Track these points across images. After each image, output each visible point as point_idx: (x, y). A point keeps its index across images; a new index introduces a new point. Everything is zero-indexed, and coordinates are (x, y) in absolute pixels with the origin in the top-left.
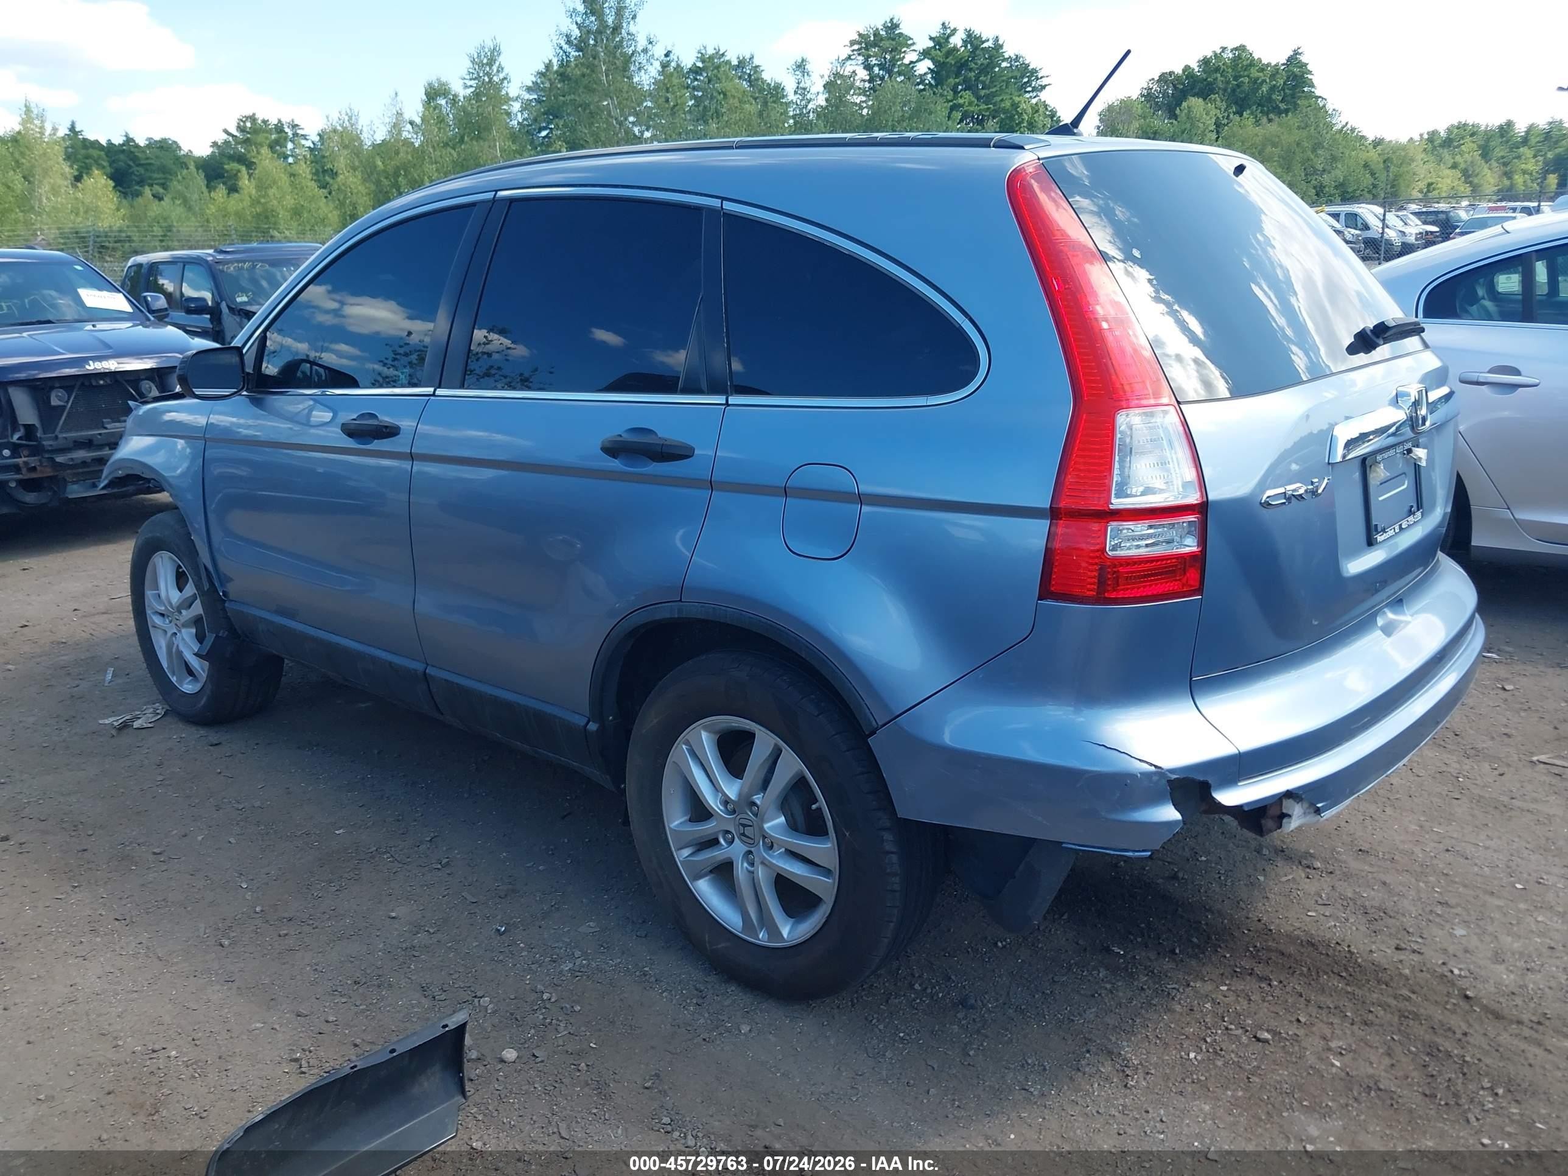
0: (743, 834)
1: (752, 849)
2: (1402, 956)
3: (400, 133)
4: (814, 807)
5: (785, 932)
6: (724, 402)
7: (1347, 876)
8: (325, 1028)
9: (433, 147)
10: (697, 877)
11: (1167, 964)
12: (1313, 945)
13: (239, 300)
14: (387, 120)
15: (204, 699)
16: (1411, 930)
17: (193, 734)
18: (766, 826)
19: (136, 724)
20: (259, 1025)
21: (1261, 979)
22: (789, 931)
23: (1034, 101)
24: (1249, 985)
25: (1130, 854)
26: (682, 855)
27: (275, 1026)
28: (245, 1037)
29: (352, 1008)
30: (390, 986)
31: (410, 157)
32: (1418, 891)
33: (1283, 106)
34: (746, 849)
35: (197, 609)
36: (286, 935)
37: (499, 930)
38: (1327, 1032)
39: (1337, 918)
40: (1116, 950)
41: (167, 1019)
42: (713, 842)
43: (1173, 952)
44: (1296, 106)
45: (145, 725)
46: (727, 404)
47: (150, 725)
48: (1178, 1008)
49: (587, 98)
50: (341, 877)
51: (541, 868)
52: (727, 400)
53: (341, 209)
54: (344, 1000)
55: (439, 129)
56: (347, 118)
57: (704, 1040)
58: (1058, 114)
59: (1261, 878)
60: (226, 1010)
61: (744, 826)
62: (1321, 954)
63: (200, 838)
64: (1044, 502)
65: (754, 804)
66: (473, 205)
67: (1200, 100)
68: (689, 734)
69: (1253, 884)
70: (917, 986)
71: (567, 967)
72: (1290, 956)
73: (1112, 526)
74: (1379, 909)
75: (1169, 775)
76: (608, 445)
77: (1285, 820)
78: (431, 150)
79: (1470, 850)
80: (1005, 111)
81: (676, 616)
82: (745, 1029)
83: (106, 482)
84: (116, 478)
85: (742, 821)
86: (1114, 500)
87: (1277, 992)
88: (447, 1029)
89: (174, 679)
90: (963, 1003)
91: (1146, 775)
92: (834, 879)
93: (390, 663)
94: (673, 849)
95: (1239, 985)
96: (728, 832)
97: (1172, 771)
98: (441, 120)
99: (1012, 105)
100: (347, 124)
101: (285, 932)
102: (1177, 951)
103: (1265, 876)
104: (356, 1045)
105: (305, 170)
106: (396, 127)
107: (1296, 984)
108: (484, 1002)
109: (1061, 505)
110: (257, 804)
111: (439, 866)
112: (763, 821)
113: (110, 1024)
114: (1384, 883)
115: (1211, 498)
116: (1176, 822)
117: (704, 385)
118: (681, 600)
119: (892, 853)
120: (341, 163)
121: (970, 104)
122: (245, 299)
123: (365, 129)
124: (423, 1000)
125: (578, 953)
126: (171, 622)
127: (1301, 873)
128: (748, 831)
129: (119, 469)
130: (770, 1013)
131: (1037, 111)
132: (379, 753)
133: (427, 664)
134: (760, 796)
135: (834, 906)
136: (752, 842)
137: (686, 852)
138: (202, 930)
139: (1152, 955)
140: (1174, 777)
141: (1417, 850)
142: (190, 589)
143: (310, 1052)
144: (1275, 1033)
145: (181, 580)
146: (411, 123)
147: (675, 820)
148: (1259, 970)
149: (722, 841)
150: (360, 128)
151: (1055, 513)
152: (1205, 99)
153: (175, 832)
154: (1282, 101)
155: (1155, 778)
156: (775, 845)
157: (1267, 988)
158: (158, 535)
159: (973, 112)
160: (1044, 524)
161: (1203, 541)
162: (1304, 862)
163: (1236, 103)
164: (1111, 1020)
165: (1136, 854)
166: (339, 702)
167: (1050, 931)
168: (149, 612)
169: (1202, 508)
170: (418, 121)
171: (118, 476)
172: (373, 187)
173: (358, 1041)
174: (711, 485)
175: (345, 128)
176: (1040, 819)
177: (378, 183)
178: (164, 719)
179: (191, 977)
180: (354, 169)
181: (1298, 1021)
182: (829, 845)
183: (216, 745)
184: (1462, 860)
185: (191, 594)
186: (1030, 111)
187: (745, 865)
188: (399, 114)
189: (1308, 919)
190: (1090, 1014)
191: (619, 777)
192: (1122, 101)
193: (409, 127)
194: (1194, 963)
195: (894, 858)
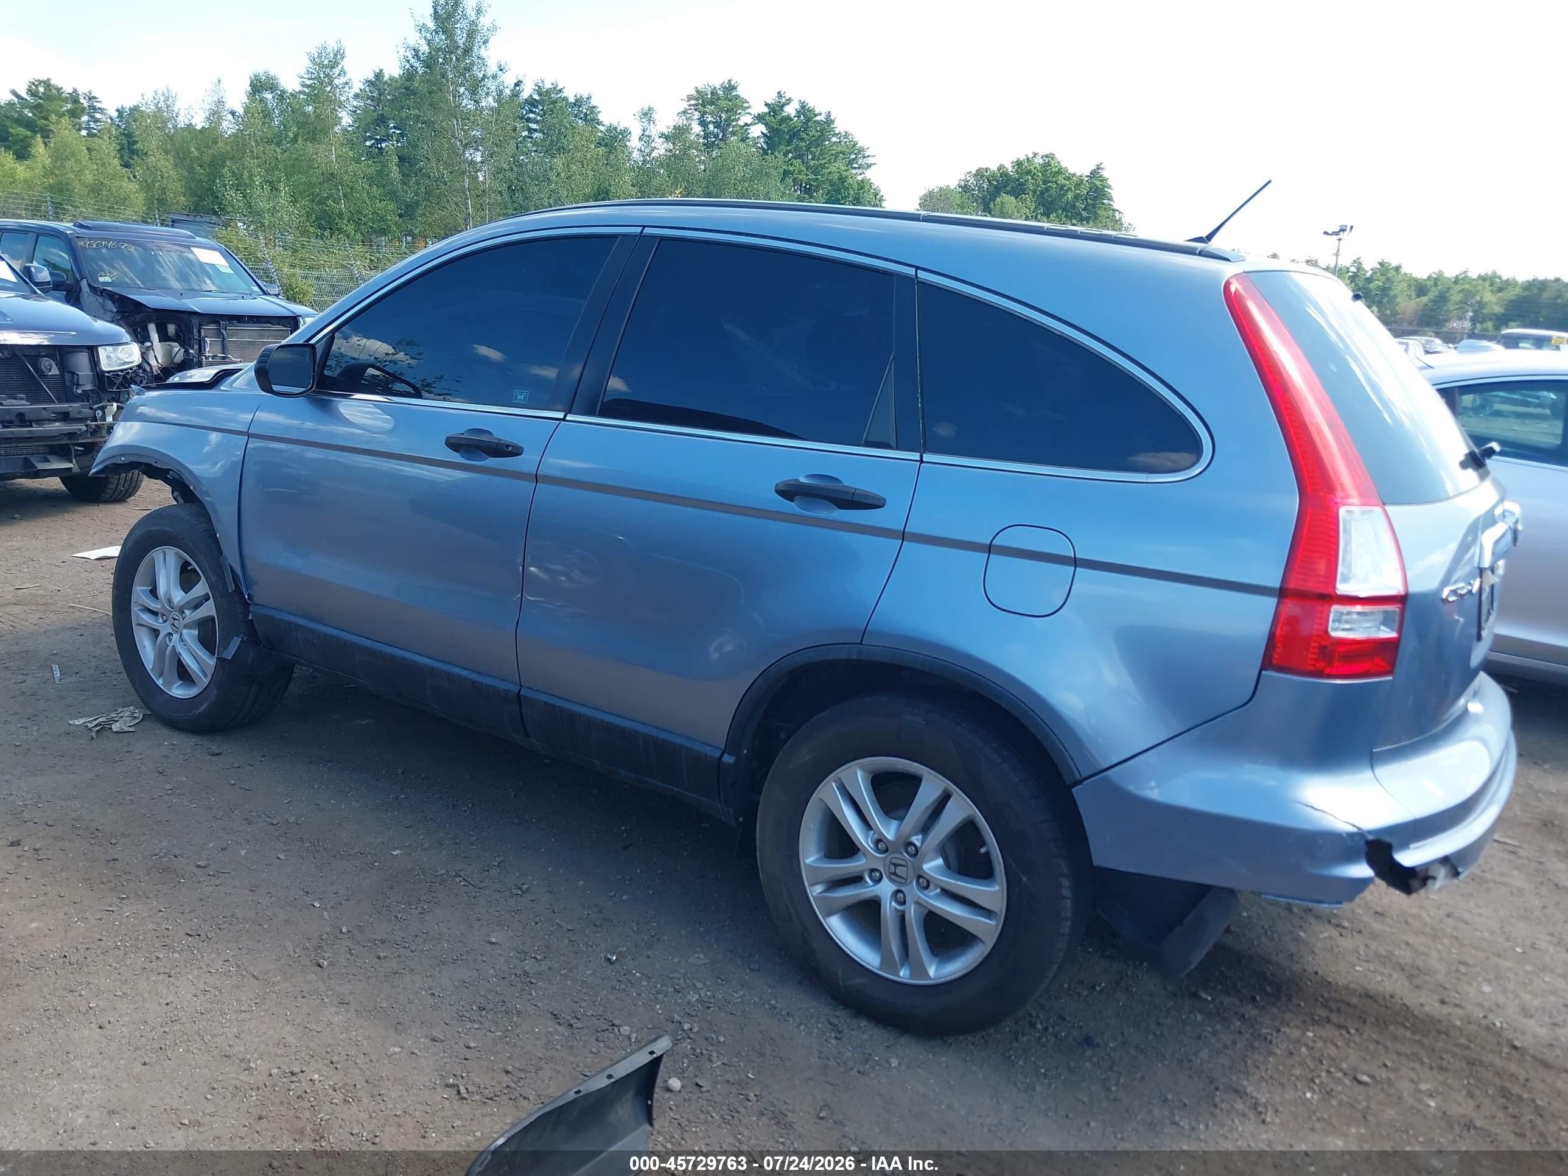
0: (895, 874)
1: (903, 889)
2: (1446, 1010)
3: (219, 123)
4: (983, 850)
5: (932, 972)
6: (918, 459)
7: (1374, 936)
8: (469, 1054)
9: (256, 141)
10: (830, 914)
11: (1251, 1011)
12: (1371, 997)
13: (101, 279)
14: (207, 107)
15: (205, 706)
16: (1447, 986)
17: (187, 743)
18: (926, 867)
19: (116, 727)
20: (397, 1049)
21: (1340, 1027)
22: (936, 971)
23: (860, 178)
24: (1328, 1031)
26: (815, 891)
27: (415, 1051)
28: (386, 1062)
29: (488, 1034)
30: (519, 1013)
31: (228, 148)
32: (1439, 951)
33: (1084, 214)
34: (894, 888)
35: (209, 609)
36: (386, 957)
37: (609, 960)
38: (1414, 1076)
39: (1382, 974)
40: (1204, 996)
41: (291, 1040)
42: (856, 879)
43: (1254, 999)
44: (1096, 216)
45: (126, 729)
46: (921, 461)
47: (131, 730)
48: (1278, 1051)
49: (429, 115)
50: (419, 900)
51: (625, 897)
52: (921, 457)
53: (147, 192)
54: (476, 1026)
55: (264, 123)
56: (162, 98)
57: (859, 1072)
58: (882, 193)
59: (1302, 934)
60: (354, 1033)
61: (896, 865)
62: (1381, 1005)
63: (243, 853)
64: (1276, 583)
65: (912, 844)
66: (614, 236)
67: (1013, 198)
68: (842, 773)
69: (1297, 940)
70: (1039, 1026)
71: (693, 997)
72: (1355, 1007)
73: (1335, 608)
74: (1413, 966)
75: (1365, 836)
76: (781, 488)
77: (1430, 882)
78: (253, 143)
79: (1466, 916)
80: (832, 184)
81: (854, 658)
82: (894, 1063)
83: (101, 467)
84: (114, 464)
85: (894, 861)
86: (1339, 586)
87: (1357, 1039)
88: (655, 1056)
89: (160, 682)
90: (1088, 1041)
91: (1351, 835)
92: (999, 922)
93: (474, 682)
94: (806, 884)
95: (1323, 1032)
96: (873, 870)
97: (1370, 832)
98: (267, 114)
99: (839, 179)
100: (162, 104)
101: (385, 954)
102: (1258, 998)
103: (1305, 932)
104: (507, 1072)
105: (108, 147)
106: (215, 116)
107: (1369, 1032)
108: (625, 1030)
109: (1291, 586)
110: (292, 819)
111: (520, 892)
112: (922, 862)
113: (230, 1046)
114: (1407, 944)
115: (1410, 590)
117: (893, 442)
118: (861, 643)
119: (1068, 898)
120: (151, 144)
121: (800, 172)
122: (108, 279)
123: (182, 113)
124: (560, 1028)
125: (699, 985)
126: (165, 622)
127: (1335, 933)
128: (900, 871)
129: (123, 455)
130: (909, 1048)
131: (862, 188)
132: (403, 773)
133: (521, 686)
134: (920, 837)
135: (994, 947)
136: (903, 881)
137: (818, 889)
138: (290, 949)
139: (1237, 1002)
140: (1371, 837)
141: (1424, 915)
142: (201, 588)
143: (462, 1077)
144: (1372, 1077)
145: (187, 577)
146: (233, 113)
147: (810, 856)
148: (1334, 1017)
149: (868, 879)
150: (176, 110)
151: (1283, 593)
152: (1016, 198)
153: (211, 844)
154: (1084, 210)
155: (1357, 838)
156: (932, 886)
157: (1347, 1036)
158: (167, 528)
159: (801, 180)
160: (1271, 602)
161: (1400, 630)
162: (1333, 921)
163: (1044, 205)
164: (1225, 1061)
166: (335, 717)
167: (1137, 976)
168: (135, 609)
169: (1401, 600)
170: (240, 111)
171: (120, 462)
172: (186, 174)
173: (510, 1068)
174: (903, 536)
175: (159, 109)
177: (191, 169)
178: (142, 723)
179: (300, 998)
180: (167, 152)
181: (1386, 1066)
182: (997, 888)
183: (218, 754)
184: (1463, 925)
185: (202, 593)
186: (855, 186)
187: (893, 904)
188: (220, 102)
189: (1357, 974)
190: (1204, 1054)
191: (750, 811)
192: (941, 189)
193: (230, 117)
194: (1275, 1010)
195: (1069, 903)
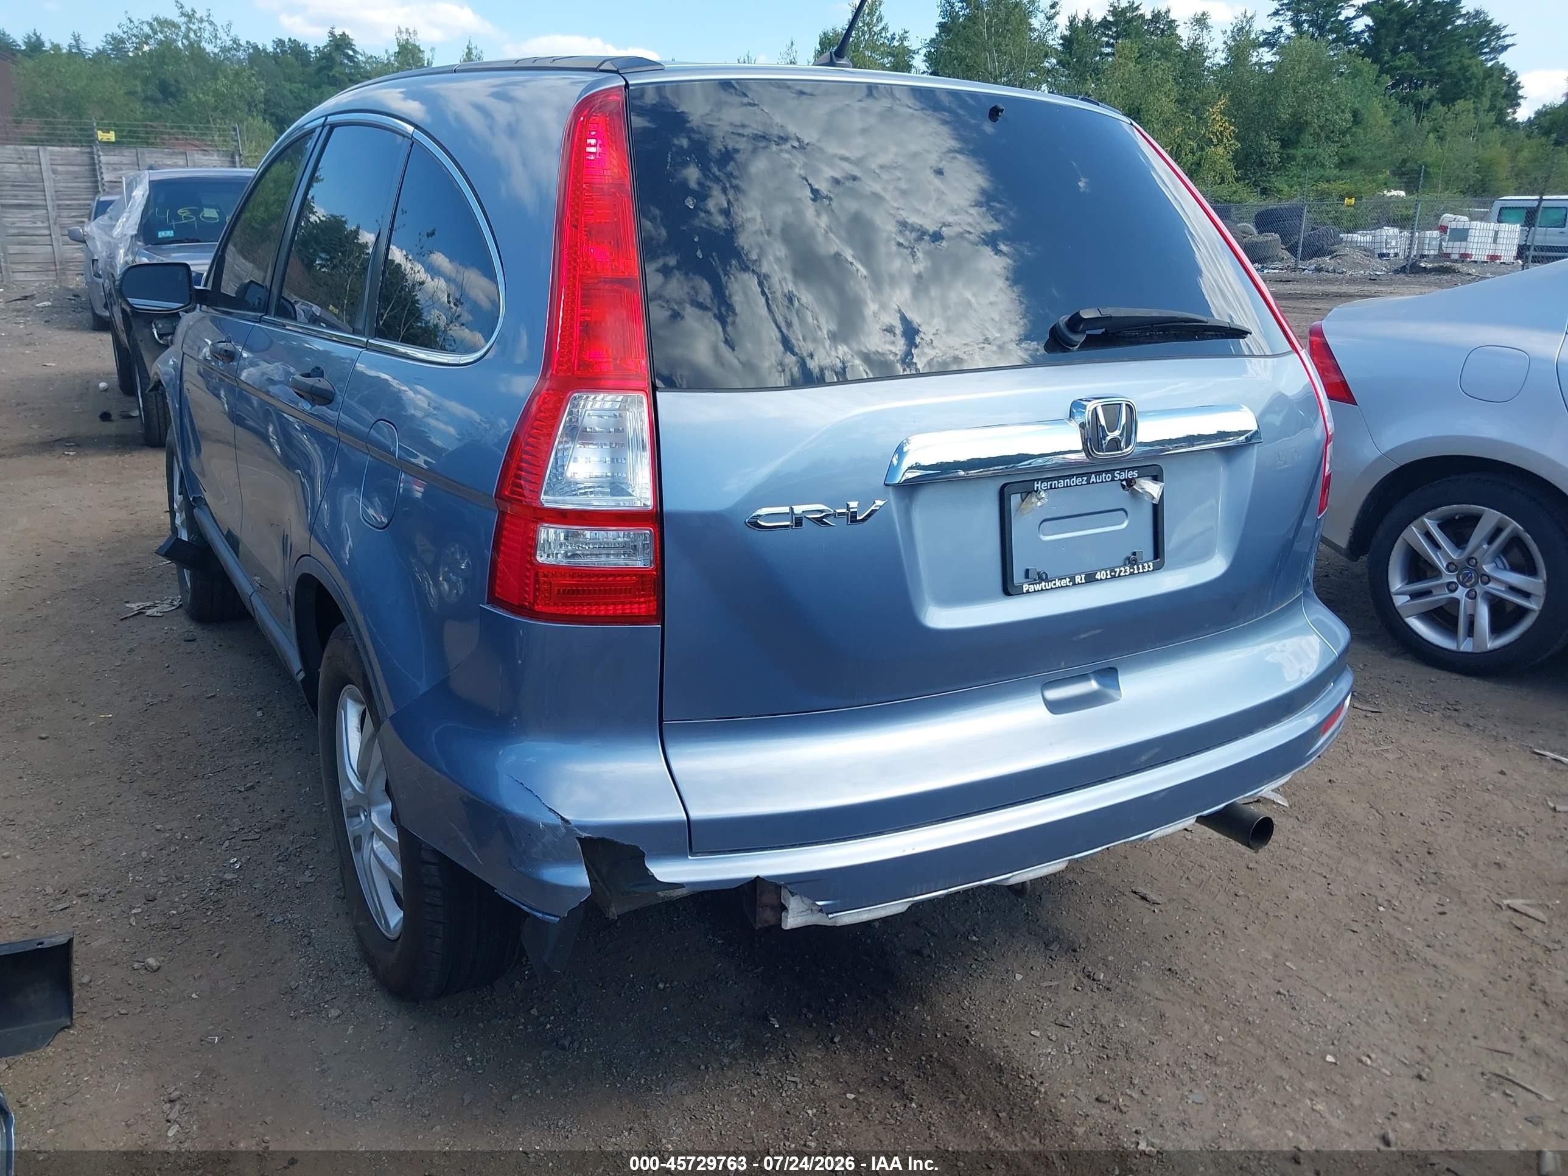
6: (364, 345)
17: (183, 628)
19: (149, 612)
21: (903, 1096)
25: (539, 915)
45: (156, 614)
46: (365, 348)
47: (159, 614)
48: (776, 1106)
51: (324, 809)
52: (367, 343)
66: (315, 129)
68: (342, 699)
70: (534, 1012)
73: (546, 528)
75: (578, 831)
86: (543, 497)
91: (553, 828)
97: (583, 828)
102: (837, 1039)
109: (504, 495)
115: (667, 507)
116: (583, 889)
118: (310, 555)
119: (432, 864)
133: (254, 590)
140: (584, 835)
148: (910, 1084)
155: (564, 833)
161: (659, 559)
165: (547, 917)
167: (728, 982)
169: (656, 519)
174: (338, 434)
176: (476, 855)
178: (176, 610)
183: (190, 640)
189: (1027, 1039)
